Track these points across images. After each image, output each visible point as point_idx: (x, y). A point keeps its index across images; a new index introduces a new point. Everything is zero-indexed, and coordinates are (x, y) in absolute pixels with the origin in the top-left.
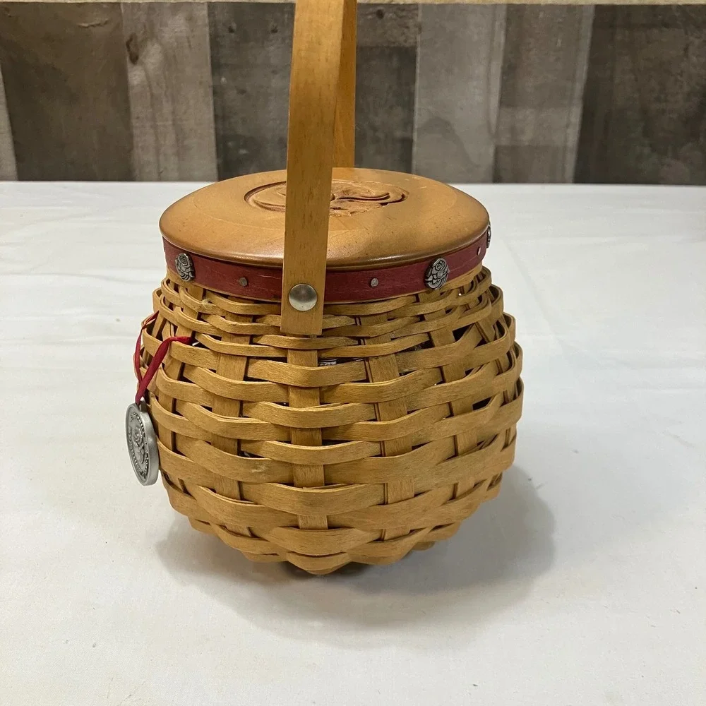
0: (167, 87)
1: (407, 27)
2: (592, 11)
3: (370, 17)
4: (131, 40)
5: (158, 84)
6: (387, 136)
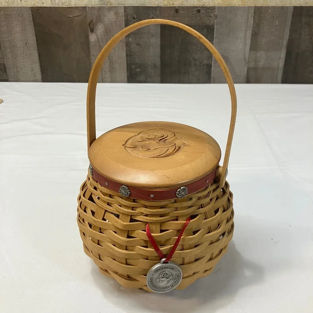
1: (210, 17)
2: (292, 9)
3: (194, 12)
4: (91, 22)
5: (102, 41)
6: (200, 63)
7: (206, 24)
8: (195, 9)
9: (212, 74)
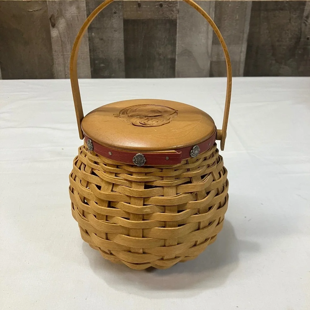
0: (68, 38)
1: (173, 11)
2: (251, 3)
3: (157, 6)
4: (52, 17)
5: (64, 37)
6: (164, 57)
7: (168, 18)
8: (157, 3)
9: (176, 69)
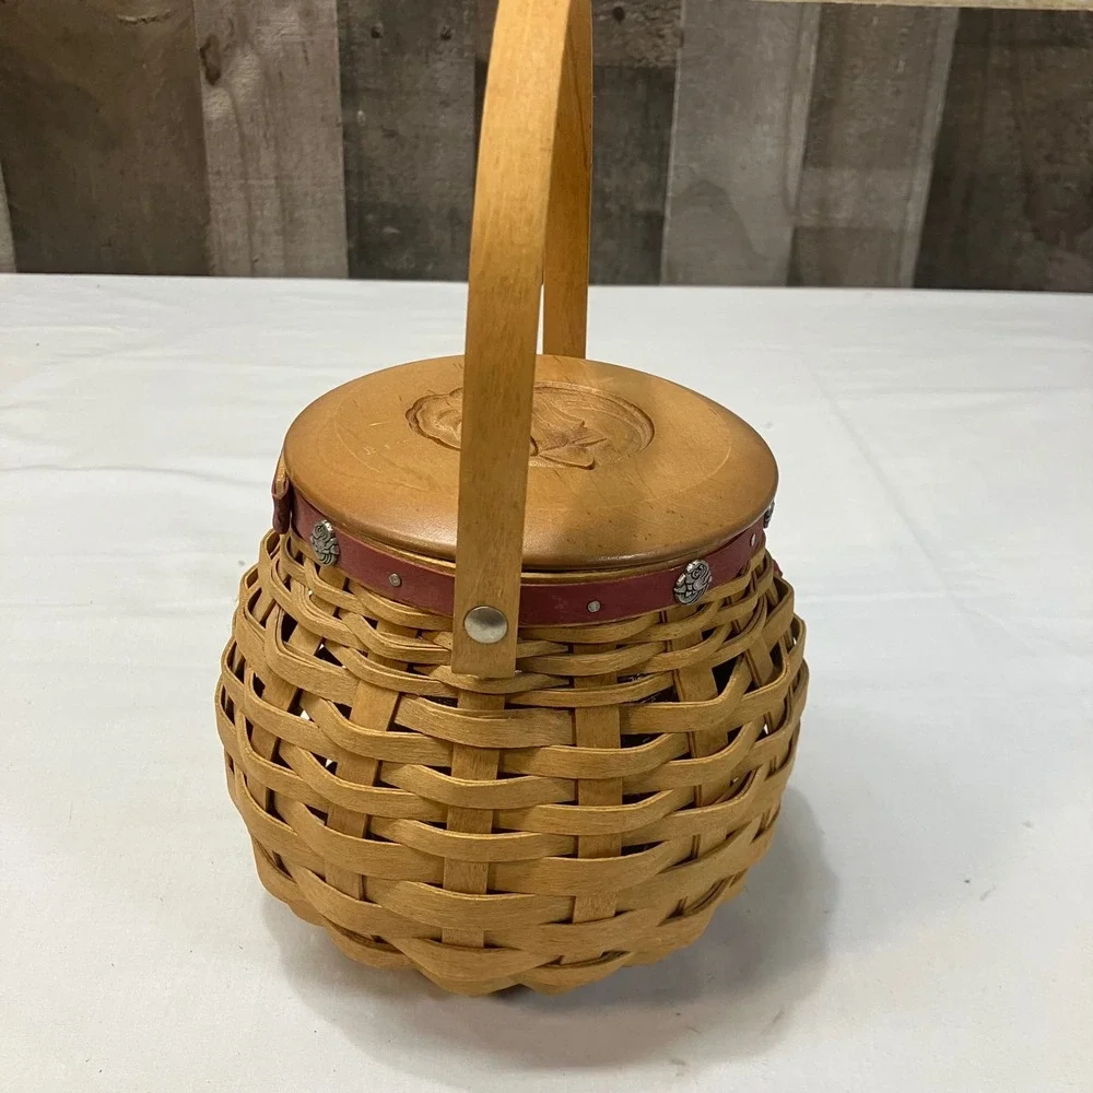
0: (268, 124)
1: (662, 37)
2: (955, 16)
3: (602, 18)
4: (208, 45)
5: (252, 120)
6: (623, 208)
7: (643, 64)
8: (606, 7)
9: (665, 251)
